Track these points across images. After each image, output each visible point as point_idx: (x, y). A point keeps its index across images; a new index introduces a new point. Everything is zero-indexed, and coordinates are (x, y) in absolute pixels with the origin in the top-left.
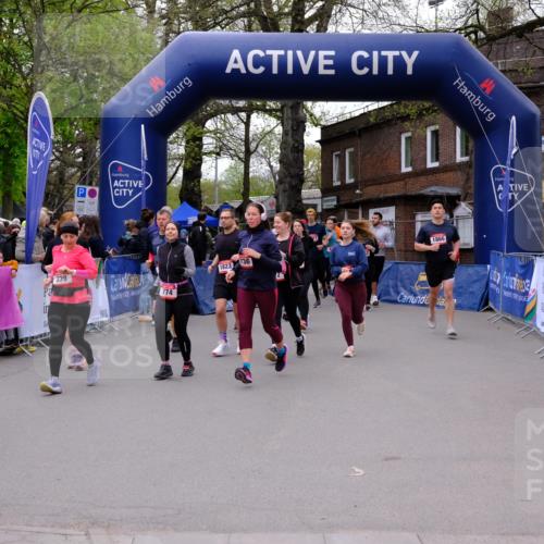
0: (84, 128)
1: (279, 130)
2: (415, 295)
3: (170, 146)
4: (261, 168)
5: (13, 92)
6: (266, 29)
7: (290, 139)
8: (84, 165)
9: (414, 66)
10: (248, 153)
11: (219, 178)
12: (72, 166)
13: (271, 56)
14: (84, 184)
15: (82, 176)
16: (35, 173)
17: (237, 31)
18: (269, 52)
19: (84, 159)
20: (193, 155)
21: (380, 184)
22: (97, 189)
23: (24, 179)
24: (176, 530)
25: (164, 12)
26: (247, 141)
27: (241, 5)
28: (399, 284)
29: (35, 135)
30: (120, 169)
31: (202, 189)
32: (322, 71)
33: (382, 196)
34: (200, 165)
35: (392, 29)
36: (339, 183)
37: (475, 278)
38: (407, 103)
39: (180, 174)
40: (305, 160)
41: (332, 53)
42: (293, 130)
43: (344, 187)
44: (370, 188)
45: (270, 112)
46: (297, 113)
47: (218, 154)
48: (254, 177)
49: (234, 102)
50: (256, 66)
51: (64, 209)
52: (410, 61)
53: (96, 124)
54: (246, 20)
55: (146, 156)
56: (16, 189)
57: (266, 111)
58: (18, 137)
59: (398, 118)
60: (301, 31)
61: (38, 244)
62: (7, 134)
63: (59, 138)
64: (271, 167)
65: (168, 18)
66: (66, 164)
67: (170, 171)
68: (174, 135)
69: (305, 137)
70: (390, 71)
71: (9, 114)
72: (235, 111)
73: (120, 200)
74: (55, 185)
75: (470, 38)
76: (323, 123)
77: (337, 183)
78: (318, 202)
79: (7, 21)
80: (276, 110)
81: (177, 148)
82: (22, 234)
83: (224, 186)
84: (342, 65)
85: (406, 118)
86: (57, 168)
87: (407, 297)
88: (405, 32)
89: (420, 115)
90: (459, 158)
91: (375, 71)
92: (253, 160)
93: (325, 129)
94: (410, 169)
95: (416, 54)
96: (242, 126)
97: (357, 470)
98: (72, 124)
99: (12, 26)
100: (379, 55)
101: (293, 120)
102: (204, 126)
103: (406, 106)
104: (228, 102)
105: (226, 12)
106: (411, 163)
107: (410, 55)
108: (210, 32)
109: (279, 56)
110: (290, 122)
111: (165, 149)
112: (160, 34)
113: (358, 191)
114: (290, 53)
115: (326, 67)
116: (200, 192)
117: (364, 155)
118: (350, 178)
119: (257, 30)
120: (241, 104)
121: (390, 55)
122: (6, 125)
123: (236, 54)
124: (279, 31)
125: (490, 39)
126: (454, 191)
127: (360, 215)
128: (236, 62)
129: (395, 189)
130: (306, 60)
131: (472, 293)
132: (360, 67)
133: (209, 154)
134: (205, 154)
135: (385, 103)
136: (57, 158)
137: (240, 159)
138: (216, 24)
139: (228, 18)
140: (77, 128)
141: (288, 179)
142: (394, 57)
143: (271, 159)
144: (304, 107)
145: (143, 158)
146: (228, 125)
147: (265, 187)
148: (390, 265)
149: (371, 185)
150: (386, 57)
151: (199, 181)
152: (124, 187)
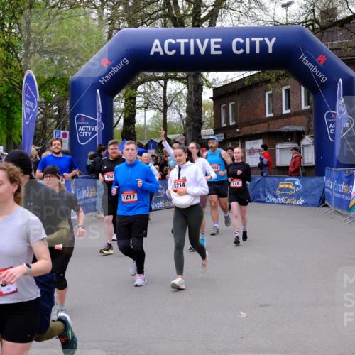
0: (59, 93)
1: (186, 91)
2: (277, 197)
3: (115, 103)
4: (174, 116)
5: (12, 70)
6: (176, 26)
7: (193, 97)
8: (59, 117)
9: (274, 47)
10: (166, 106)
11: (147, 124)
12: (51, 118)
13: (179, 43)
14: (59, 129)
15: (58, 124)
16: (27, 123)
17: (157, 27)
18: (178, 41)
19: (59, 113)
20: (130, 108)
21: (252, 125)
22: (68, 132)
23: (20, 127)
25: (109, 16)
26: (165, 99)
27: (159, 11)
28: (266, 190)
29: (27, 98)
30: (83, 119)
32: (213, 52)
33: (253, 133)
34: (134, 116)
35: (258, 24)
36: (225, 125)
37: (316, 185)
38: (269, 71)
39: (122, 121)
40: (203, 110)
41: (220, 40)
42: (195, 91)
43: (229, 128)
44: (246, 128)
45: (180, 79)
46: (197, 80)
47: (146, 108)
48: (170, 122)
49: (156, 74)
50: (170, 50)
51: (47, 146)
52: (270, 44)
53: (66, 90)
54: (162, 20)
55: (101, 111)
56: (15, 134)
57: (177, 79)
58: (15, 100)
59: (263, 82)
60: (198, 26)
62: (9, 98)
63: (43, 99)
64: (181, 115)
65: (112, 19)
66: (47, 116)
67: (115, 120)
68: (117, 96)
69: (203, 96)
70: (258, 51)
71: (10, 85)
72: (157, 79)
73: (83, 139)
74: (40, 131)
75: (309, 28)
76: (214, 86)
77: (224, 125)
79: (8, 25)
80: (183, 78)
81: (119, 104)
83: (150, 129)
84: (226, 48)
85: (268, 81)
86: (41, 120)
87: (271, 198)
88: (267, 25)
89: (278, 79)
90: (304, 107)
91: (248, 52)
92: (169, 111)
93: (215, 90)
94: (271, 115)
95: (274, 39)
96: (162, 89)
97: (242, 313)
98: (51, 90)
99: (11, 27)
100: (250, 40)
101: (194, 84)
102: (136, 90)
103: (268, 74)
104: (151, 74)
105: (149, 15)
106: (272, 110)
107: (270, 41)
108: (139, 28)
109: (185, 43)
110: (193, 86)
111: (112, 105)
112: (107, 30)
113: (238, 130)
114: (192, 41)
115: (216, 49)
116: (135, 132)
117: (241, 107)
118: (233, 121)
119: (170, 27)
120: (161, 74)
121: (257, 40)
122: (7, 92)
123: (157, 42)
124: (183, 25)
125: (323, 29)
126: (300, 129)
128: (157, 47)
129: (262, 128)
130: (202, 45)
131: (314, 195)
132: (238, 49)
133: (141, 107)
134: (138, 108)
135: (255, 72)
136: (42, 113)
137: (160, 110)
138: (143, 23)
139: (151, 19)
140: (54, 93)
141: (192, 123)
142: (260, 42)
143: (181, 110)
144: (201, 76)
145: (99, 112)
146: (152, 89)
147: (177, 128)
148: (260, 178)
149: (247, 126)
150: (255, 42)
151: (134, 126)
152: (86, 131)
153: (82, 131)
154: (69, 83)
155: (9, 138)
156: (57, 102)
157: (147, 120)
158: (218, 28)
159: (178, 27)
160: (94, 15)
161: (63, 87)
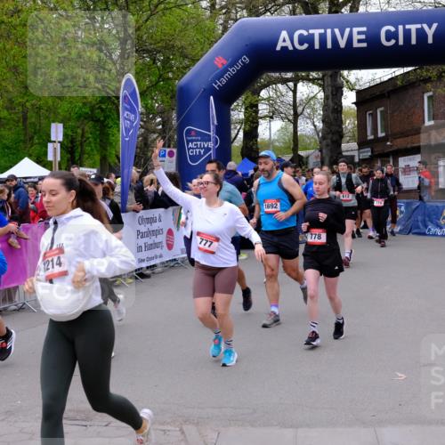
0: (163, 102)
1: (321, 95)
2: (441, 228)
3: (232, 113)
4: (305, 128)
6: (307, 13)
7: (330, 101)
8: (163, 131)
9: (434, 36)
10: (296, 115)
11: (273, 137)
12: (154, 132)
13: (313, 35)
16: (127, 139)
17: (284, 15)
18: (311, 31)
19: (163, 126)
20: (251, 119)
21: (408, 136)
22: (175, 151)
23: (117, 144)
24: (252, 426)
25: (224, 3)
26: (295, 106)
28: (427, 219)
29: (126, 109)
30: (193, 133)
31: (259, 146)
32: (356, 45)
33: (409, 146)
34: (257, 127)
35: (414, 6)
36: (372, 137)
38: (429, 67)
39: (241, 135)
40: (343, 119)
41: (364, 29)
42: (333, 95)
43: (377, 140)
44: (398, 140)
45: (313, 81)
46: (335, 80)
48: (302, 135)
49: (283, 74)
50: (301, 43)
51: (149, 168)
52: (430, 32)
53: (171, 98)
54: (291, 6)
55: (216, 122)
56: (111, 153)
57: (309, 80)
58: (110, 112)
59: (421, 81)
60: (337, 12)
61: (131, 196)
62: (102, 110)
63: (144, 110)
64: (315, 126)
65: (228, 8)
66: (149, 131)
67: (233, 133)
68: (235, 104)
69: (343, 100)
70: (414, 41)
72: (285, 81)
73: (194, 158)
74: (140, 148)
76: (357, 88)
77: (370, 137)
78: (356, 153)
80: (318, 79)
81: (238, 114)
82: (118, 189)
83: (277, 144)
84: (372, 39)
85: (428, 80)
86: (142, 135)
87: (434, 229)
88: (425, 8)
89: (440, 77)
91: (401, 42)
92: (300, 121)
93: (359, 93)
94: (432, 123)
95: (435, 26)
96: (291, 94)
97: (400, 375)
98: (153, 99)
100: (404, 29)
101: (332, 86)
102: (259, 95)
103: (428, 70)
104: (278, 74)
106: (433, 117)
107: (430, 27)
108: (261, 17)
109: (320, 34)
110: (330, 88)
111: (229, 115)
112: (221, 21)
113: (388, 143)
114: (329, 31)
115: (359, 41)
116: (258, 149)
117: (393, 113)
118: (382, 132)
119: (301, 14)
120: (289, 75)
121: (413, 28)
122: (101, 102)
123: (284, 34)
124: (316, 12)
127: (391, 163)
128: (284, 41)
130: (342, 36)
132: (388, 39)
133: (265, 117)
134: (261, 118)
135: (410, 69)
136: (142, 127)
137: (289, 120)
138: (267, 11)
139: (276, 5)
140: (156, 102)
141: (330, 136)
142: (417, 29)
143: (315, 120)
144: (341, 75)
145: (213, 124)
146: (279, 94)
147: (311, 142)
148: (418, 204)
149: (399, 137)
150: (410, 30)
151: (256, 141)
152: (197, 148)
153: (193, 148)
154: (176, 89)
155: (104, 159)
156: (161, 113)
157: (272, 132)
158: (362, 14)
159: (310, 14)
160: (204, 4)
161: (167, 94)
